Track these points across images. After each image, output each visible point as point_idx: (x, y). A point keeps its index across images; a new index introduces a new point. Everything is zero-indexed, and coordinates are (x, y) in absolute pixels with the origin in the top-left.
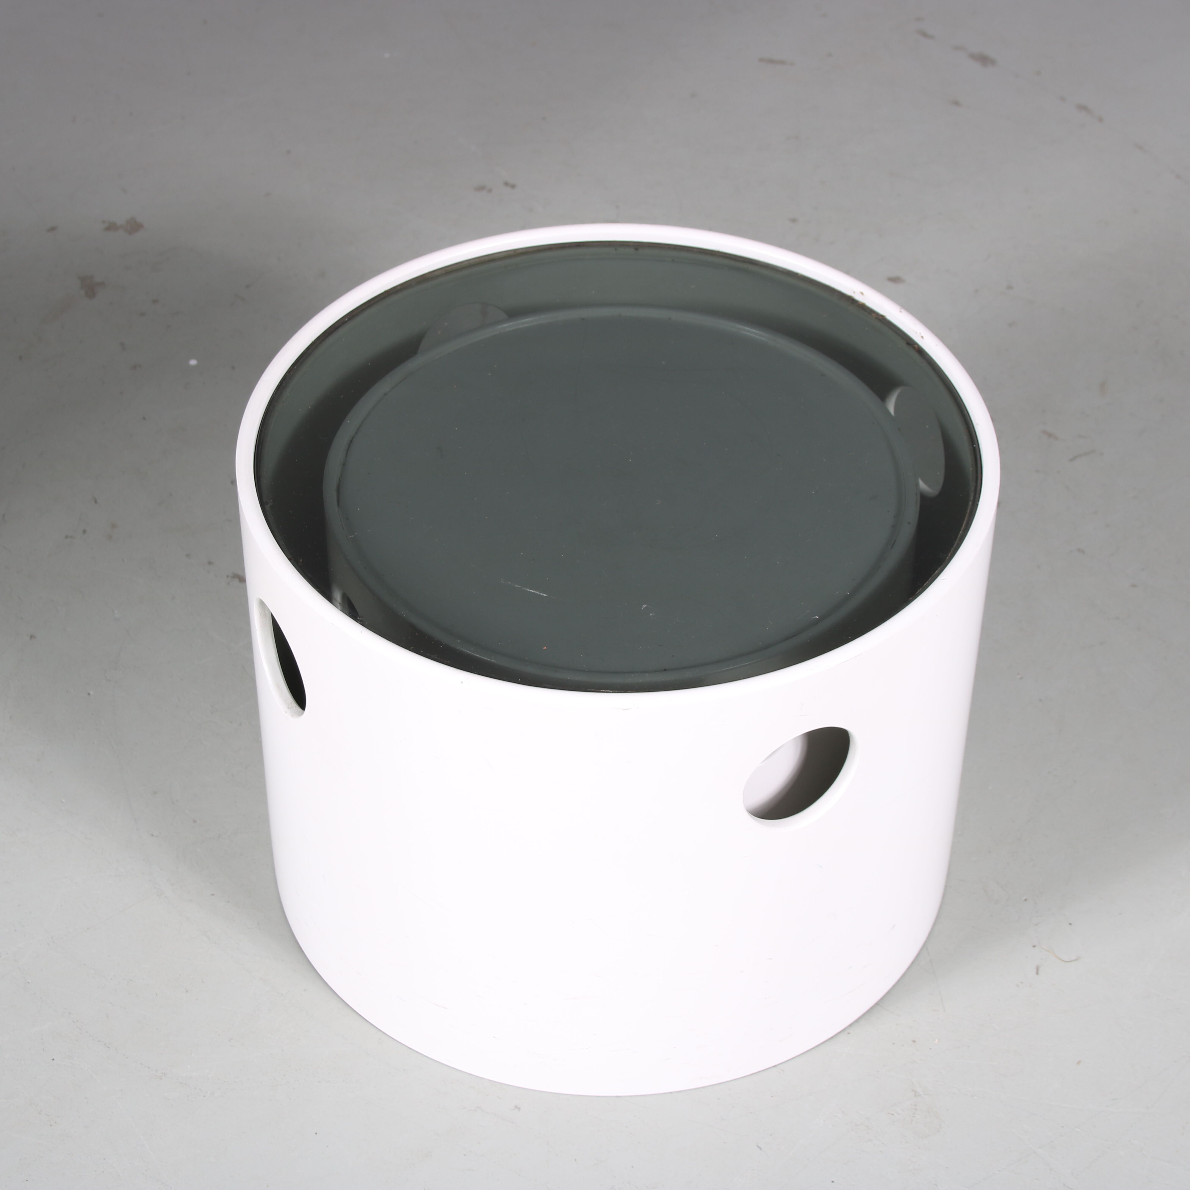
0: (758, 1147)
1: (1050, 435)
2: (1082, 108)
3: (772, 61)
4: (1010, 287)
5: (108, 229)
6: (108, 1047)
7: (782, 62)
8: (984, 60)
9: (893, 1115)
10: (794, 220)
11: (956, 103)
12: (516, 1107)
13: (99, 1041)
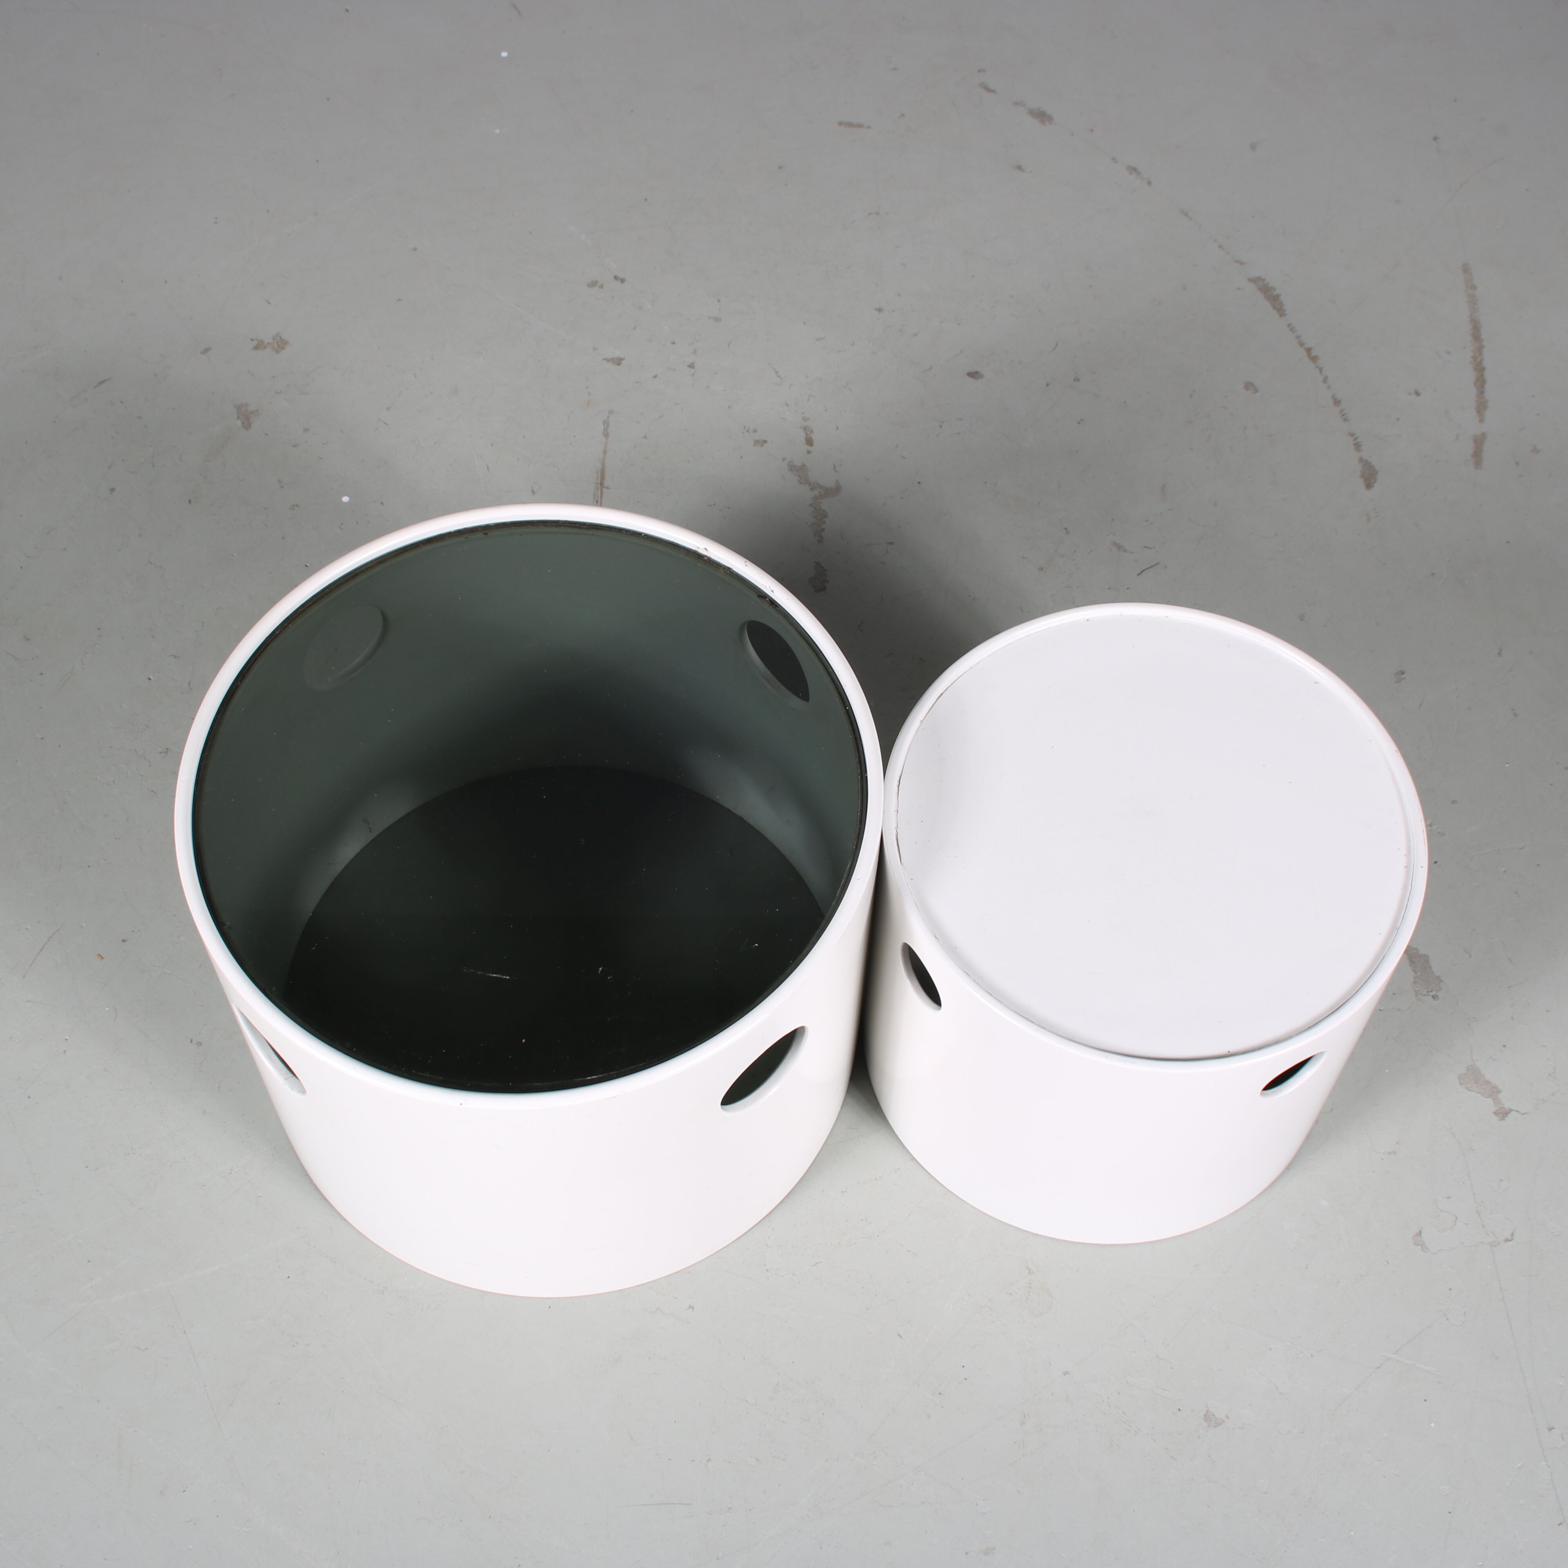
0: (899, 1335)
1: (1119, 547)
2: (1133, 170)
3: (850, 125)
4: (1077, 380)
5: (256, 348)
6: (335, 1262)
7: (860, 126)
8: (1042, 116)
9: (1011, 1294)
10: (880, 310)
11: (1019, 168)
12: (690, 1307)
13: (326, 1256)
